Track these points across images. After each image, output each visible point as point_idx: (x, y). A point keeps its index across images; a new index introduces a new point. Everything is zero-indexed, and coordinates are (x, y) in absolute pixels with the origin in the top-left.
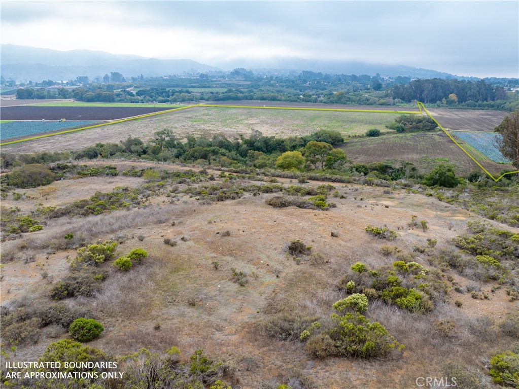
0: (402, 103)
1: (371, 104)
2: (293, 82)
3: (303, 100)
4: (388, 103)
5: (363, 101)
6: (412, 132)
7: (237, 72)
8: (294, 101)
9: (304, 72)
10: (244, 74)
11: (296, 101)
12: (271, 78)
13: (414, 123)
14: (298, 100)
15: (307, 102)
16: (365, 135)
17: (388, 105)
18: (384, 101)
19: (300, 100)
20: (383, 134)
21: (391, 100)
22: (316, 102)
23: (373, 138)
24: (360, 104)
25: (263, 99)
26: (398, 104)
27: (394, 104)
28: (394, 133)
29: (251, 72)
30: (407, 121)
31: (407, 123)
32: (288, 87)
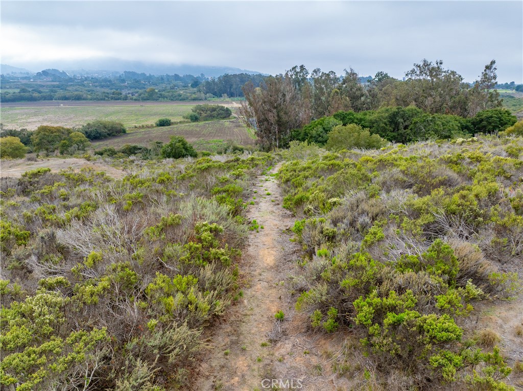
0: (214, 97)
1: (183, 100)
2: (110, 81)
3: (112, 98)
4: (200, 98)
5: (175, 97)
6: (207, 120)
7: (45, 73)
8: (101, 99)
9: (125, 72)
10: (54, 75)
11: (104, 99)
12: (86, 79)
13: (209, 112)
14: (106, 98)
15: (116, 99)
16: (155, 125)
17: (200, 100)
18: (196, 96)
19: (108, 98)
20: (176, 123)
21: (203, 95)
22: (126, 100)
23: (163, 127)
24: (172, 100)
25: (65, 98)
26: (209, 99)
27: (206, 99)
28: (187, 122)
29: (64, 73)
30: (203, 110)
31: (202, 112)
32: (102, 87)
